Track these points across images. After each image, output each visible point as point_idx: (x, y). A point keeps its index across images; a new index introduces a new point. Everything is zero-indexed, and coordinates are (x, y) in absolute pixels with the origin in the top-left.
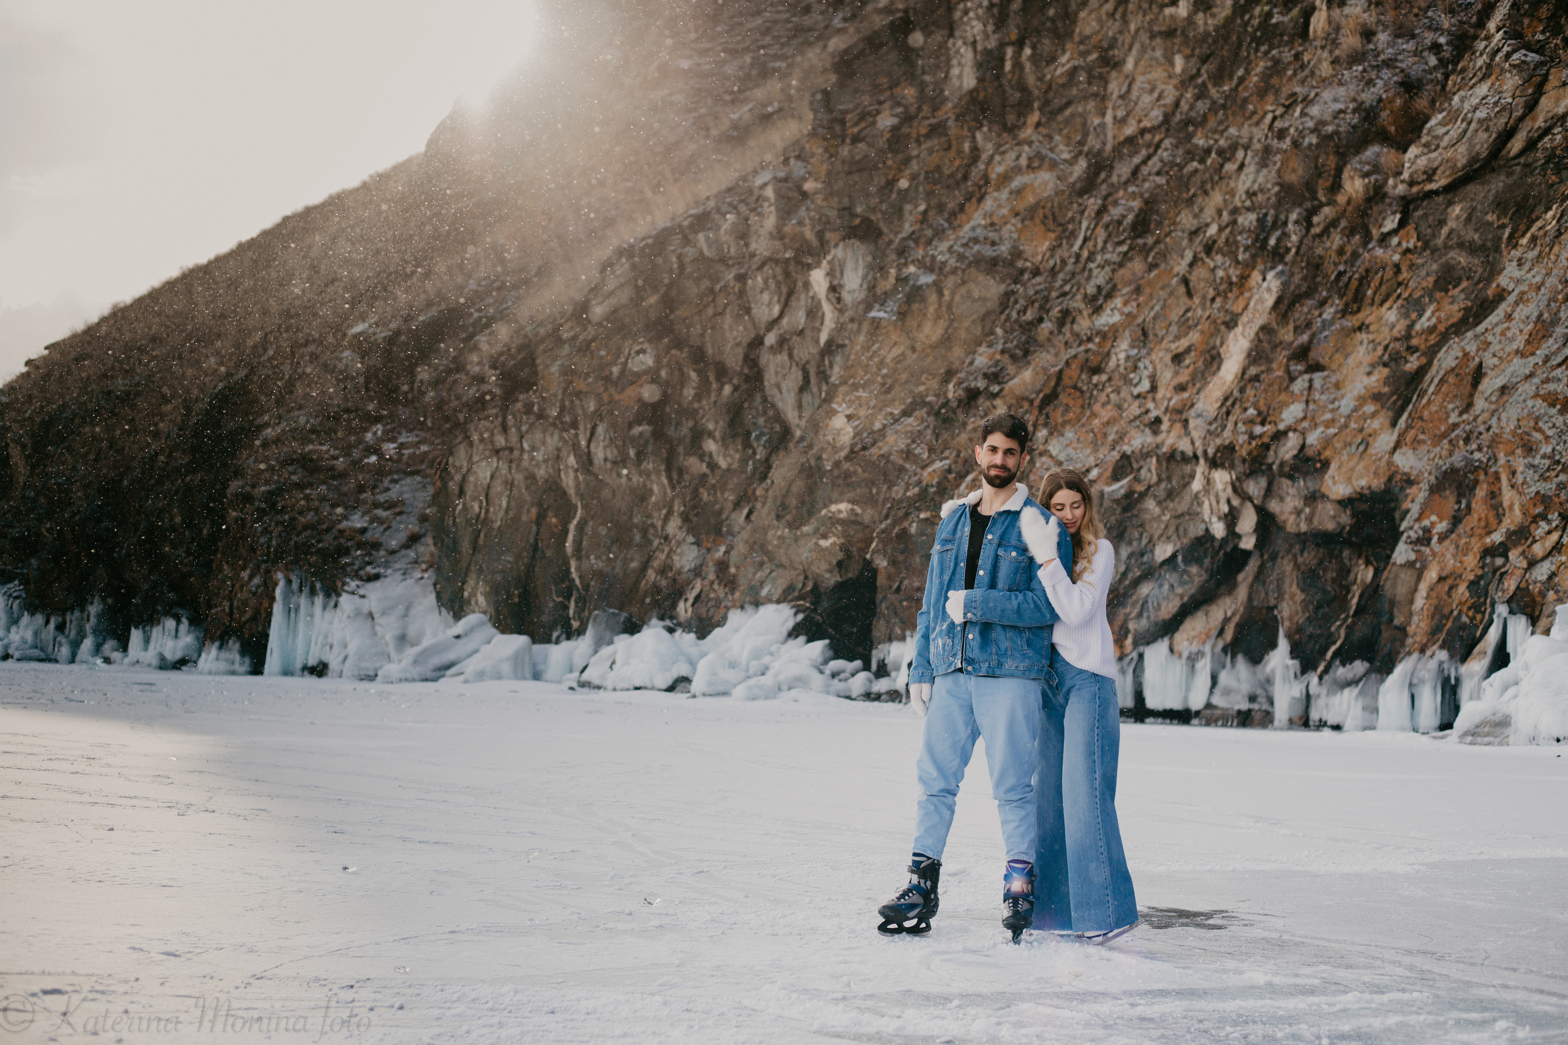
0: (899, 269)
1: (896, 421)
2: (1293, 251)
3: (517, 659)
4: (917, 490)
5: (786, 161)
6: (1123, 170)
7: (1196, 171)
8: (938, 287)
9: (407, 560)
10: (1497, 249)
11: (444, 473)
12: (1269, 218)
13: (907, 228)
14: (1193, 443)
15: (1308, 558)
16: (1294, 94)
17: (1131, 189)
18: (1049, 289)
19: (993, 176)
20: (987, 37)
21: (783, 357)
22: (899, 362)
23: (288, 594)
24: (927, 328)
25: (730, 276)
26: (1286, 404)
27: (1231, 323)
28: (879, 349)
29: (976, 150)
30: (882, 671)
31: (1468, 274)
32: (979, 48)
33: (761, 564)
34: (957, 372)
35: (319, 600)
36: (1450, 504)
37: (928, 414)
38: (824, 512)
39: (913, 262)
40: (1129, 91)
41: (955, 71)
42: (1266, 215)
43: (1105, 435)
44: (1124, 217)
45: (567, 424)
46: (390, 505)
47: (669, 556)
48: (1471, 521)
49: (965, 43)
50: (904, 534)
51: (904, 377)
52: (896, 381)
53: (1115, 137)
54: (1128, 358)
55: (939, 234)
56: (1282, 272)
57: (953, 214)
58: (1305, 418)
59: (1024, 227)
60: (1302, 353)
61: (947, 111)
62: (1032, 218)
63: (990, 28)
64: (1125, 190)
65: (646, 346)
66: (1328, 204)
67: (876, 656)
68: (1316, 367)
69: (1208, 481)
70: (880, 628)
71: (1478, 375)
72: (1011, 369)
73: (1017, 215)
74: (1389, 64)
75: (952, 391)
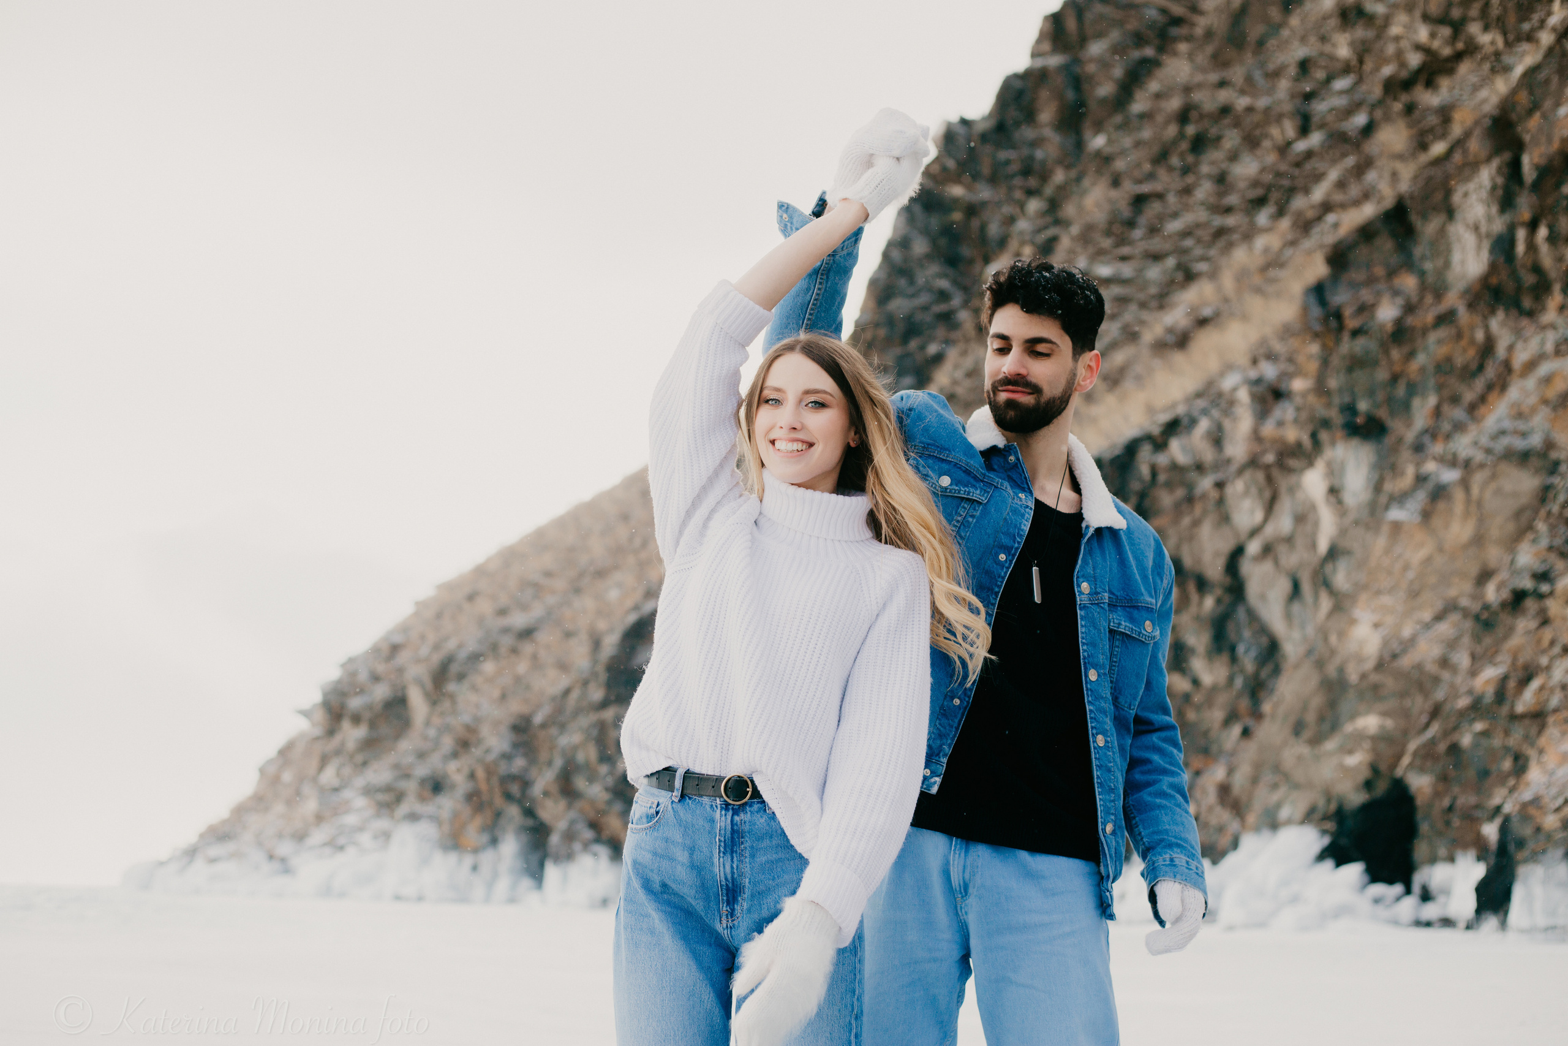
0: (1418, 465)
1: (1427, 626)
4: (1468, 701)
5: (1255, 362)
8: (1465, 483)
13: (1420, 423)
19: (1516, 365)
20: (1490, 219)
21: (1267, 566)
22: (1427, 564)
24: (1455, 527)
25: (1205, 484)
28: (1403, 551)
29: (1491, 340)
30: (1426, 896)
32: (1483, 232)
33: (1275, 786)
34: (1496, 572)
37: (1465, 619)
38: (1349, 727)
39: (1432, 458)
41: (1456, 257)
49: (1467, 226)
50: (1454, 749)
51: (1434, 580)
52: (1424, 584)
55: (1459, 427)
57: (1472, 408)
59: (1558, 416)
61: (1453, 299)
63: (1494, 209)
67: (1418, 879)
70: (1421, 850)
72: (1560, 568)
73: (1545, 402)
75: (1492, 593)
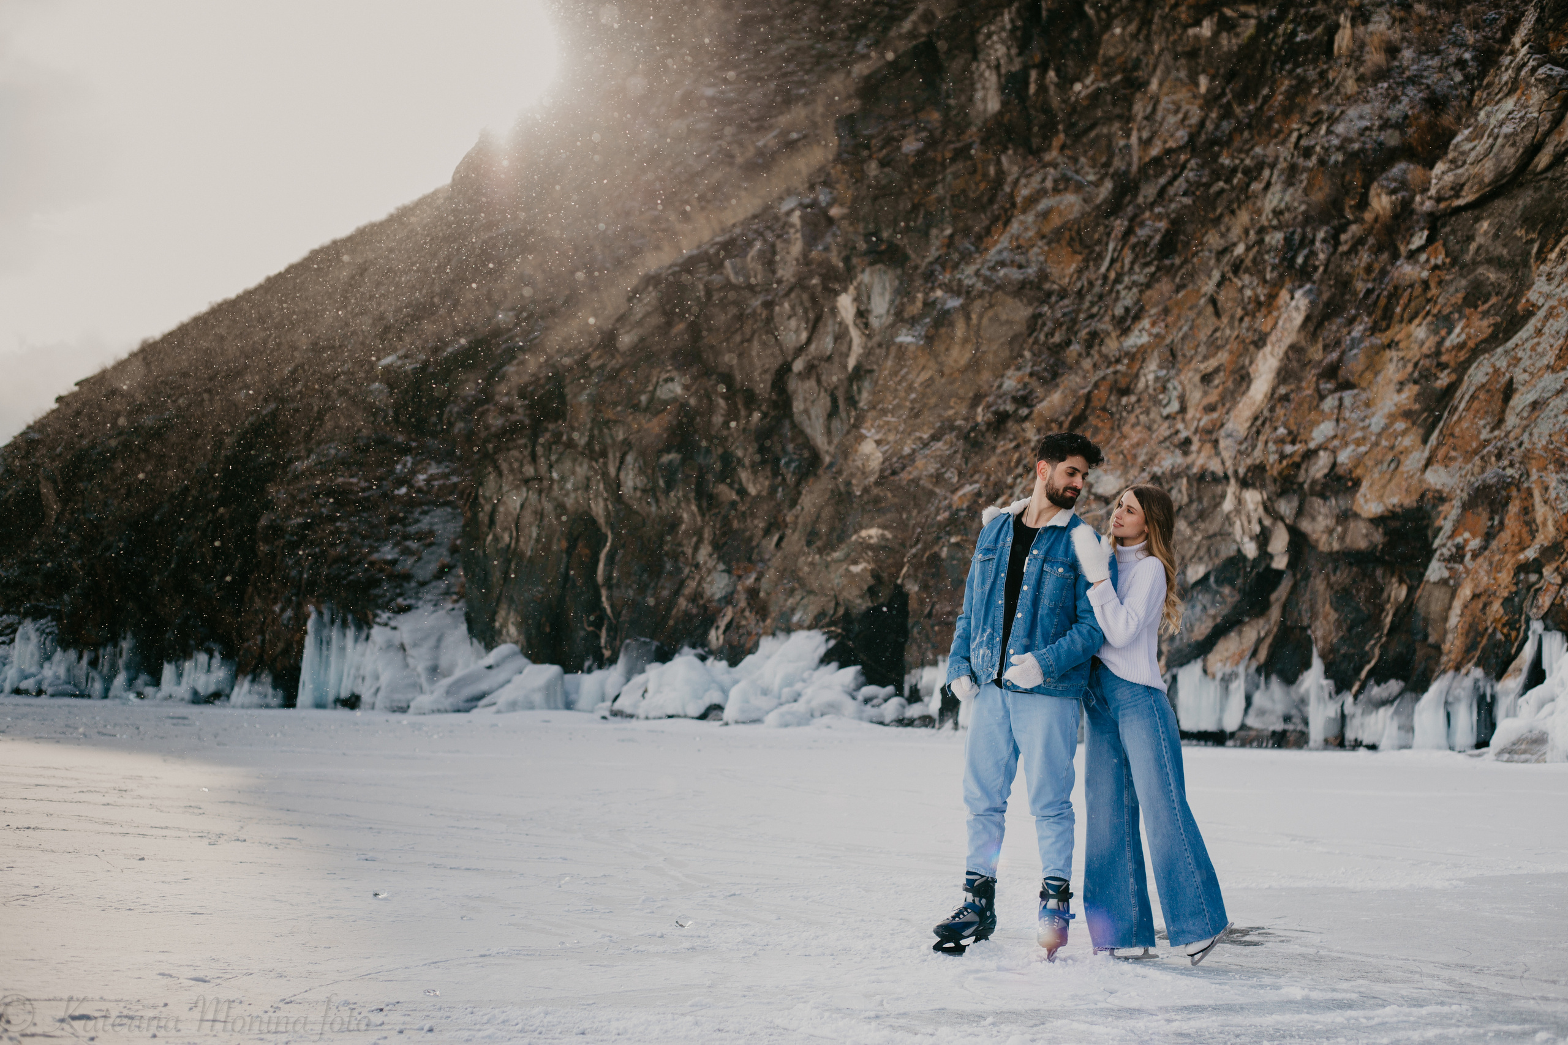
0: (926, 294)
1: (926, 445)
2: (1321, 269)
3: (549, 689)
4: (947, 514)
5: (812, 187)
6: (1149, 191)
7: (1222, 191)
8: (965, 310)
9: (437, 591)
10: (1526, 264)
11: (474, 503)
12: (1297, 237)
13: (933, 253)
14: (1223, 463)
15: (1341, 577)
16: (1319, 113)
17: (1158, 210)
18: (1077, 311)
19: (1019, 200)
20: (1010, 60)
21: (812, 383)
22: (928, 386)
23: (320, 625)
24: (955, 352)
25: (756, 302)
26: (1315, 424)
27: (1260, 342)
28: (907, 373)
29: (1001, 174)
30: (915, 697)
31: (1498, 289)
32: (1003, 71)
33: (792, 592)
34: (986, 396)
35: (351, 633)
36: (1482, 519)
37: (958, 438)
38: (854, 538)
39: (940, 286)
40: (1154, 110)
41: (979, 95)
42: (1293, 233)
43: (1135, 457)
44: (1151, 238)
45: (595, 453)
46: (420, 537)
47: (699, 583)
48: (1505, 536)
49: (989, 67)
50: (935, 557)
51: (933, 401)
52: (925, 405)
53: (1140, 158)
54: (1157, 379)
55: (966, 257)
56: (1310, 291)
57: (980, 238)
58: (1335, 437)
59: (1051, 250)
60: (1331, 372)
61: (972, 135)
62: (1058, 241)
63: (1014, 51)
64: (1152, 210)
65: (674, 374)
66: (1355, 222)
67: (909, 680)
68: (1347, 385)
69: (1240, 501)
70: (911, 654)
71: (1509, 391)
72: (1040, 391)
73: (1043, 237)
74: (1414, 80)
75: (981, 415)
